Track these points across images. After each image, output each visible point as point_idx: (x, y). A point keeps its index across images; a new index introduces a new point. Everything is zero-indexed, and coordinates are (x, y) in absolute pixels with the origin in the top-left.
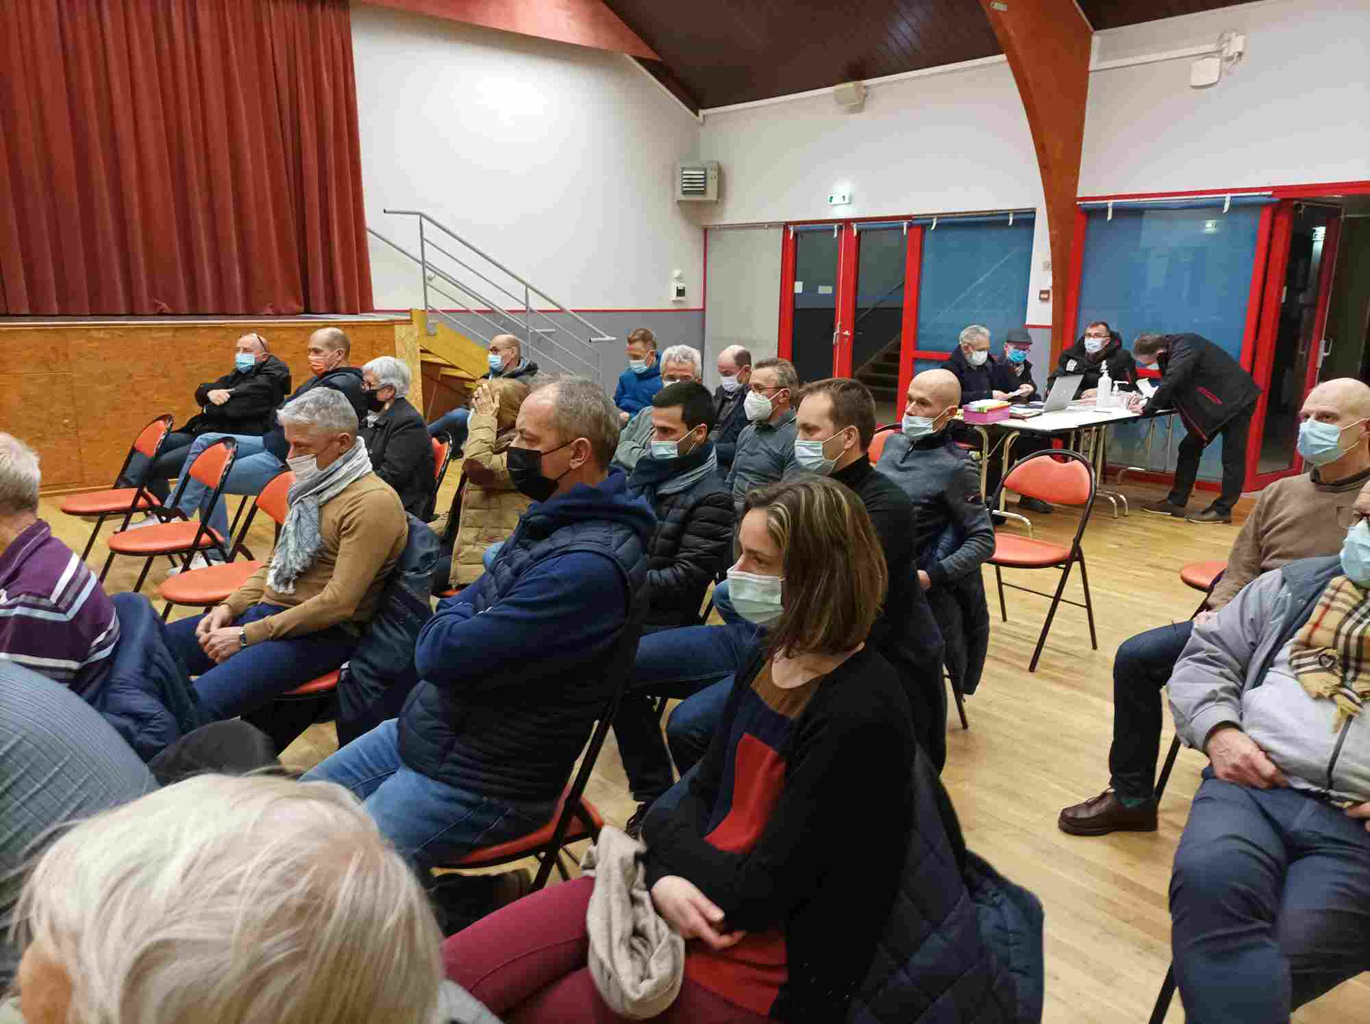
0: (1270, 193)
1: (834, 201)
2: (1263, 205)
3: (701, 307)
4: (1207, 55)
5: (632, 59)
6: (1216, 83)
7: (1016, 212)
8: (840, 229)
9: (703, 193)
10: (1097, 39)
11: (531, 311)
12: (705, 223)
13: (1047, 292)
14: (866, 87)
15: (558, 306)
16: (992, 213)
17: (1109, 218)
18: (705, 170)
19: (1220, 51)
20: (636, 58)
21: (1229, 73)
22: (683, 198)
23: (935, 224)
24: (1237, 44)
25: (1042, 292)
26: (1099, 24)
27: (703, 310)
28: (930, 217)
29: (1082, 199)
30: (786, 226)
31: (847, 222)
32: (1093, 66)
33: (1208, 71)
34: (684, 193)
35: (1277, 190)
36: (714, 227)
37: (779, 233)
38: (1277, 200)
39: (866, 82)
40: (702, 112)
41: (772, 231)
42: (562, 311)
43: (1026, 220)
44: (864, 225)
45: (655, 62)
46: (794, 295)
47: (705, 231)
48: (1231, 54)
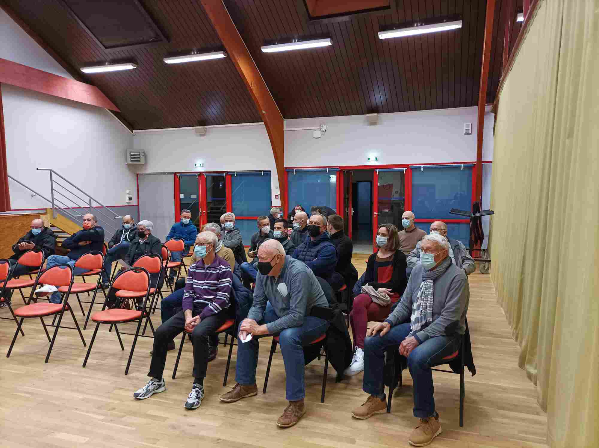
0: (338, 168)
1: (197, 166)
2: (337, 171)
3: (137, 204)
4: (317, 129)
5: (108, 110)
6: (320, 138)
7: (264, 171)
8: (199, 175)
9: (139, 161)
10: (285, 122)
11: (92, 207)
12: (138, 172)
13: (278, 196)
14: (206, 128)
15: (101, 205)
16: (256, 171)
17: (295, 173)
18: (139, 153)
19: (321, 129)
20: (110, 110)
21: (323, 135)
22: (131, 163)
23: (236, 174)
24: (324, 128)
25: (276, 196)
26: (286, 117)
27: (138, 205)
28: (234, 172)
29: (286, 168)
30: (175, 174)
31: (201, 173)
32: (285, 129)
33: (317, 134)
34: (131, 161)
35: (340, 167)
36: (141, 174)
37: (173, 176)
38: (340, 170)
39: (206, 127)
40: (134, 131)
41: (169, 176)
42: (102, 207)
43: (268, 173)
44: (208, 174)
45: (117, 112)
46: (180, 199)
47: (137, 175)
48: (323, 130)
